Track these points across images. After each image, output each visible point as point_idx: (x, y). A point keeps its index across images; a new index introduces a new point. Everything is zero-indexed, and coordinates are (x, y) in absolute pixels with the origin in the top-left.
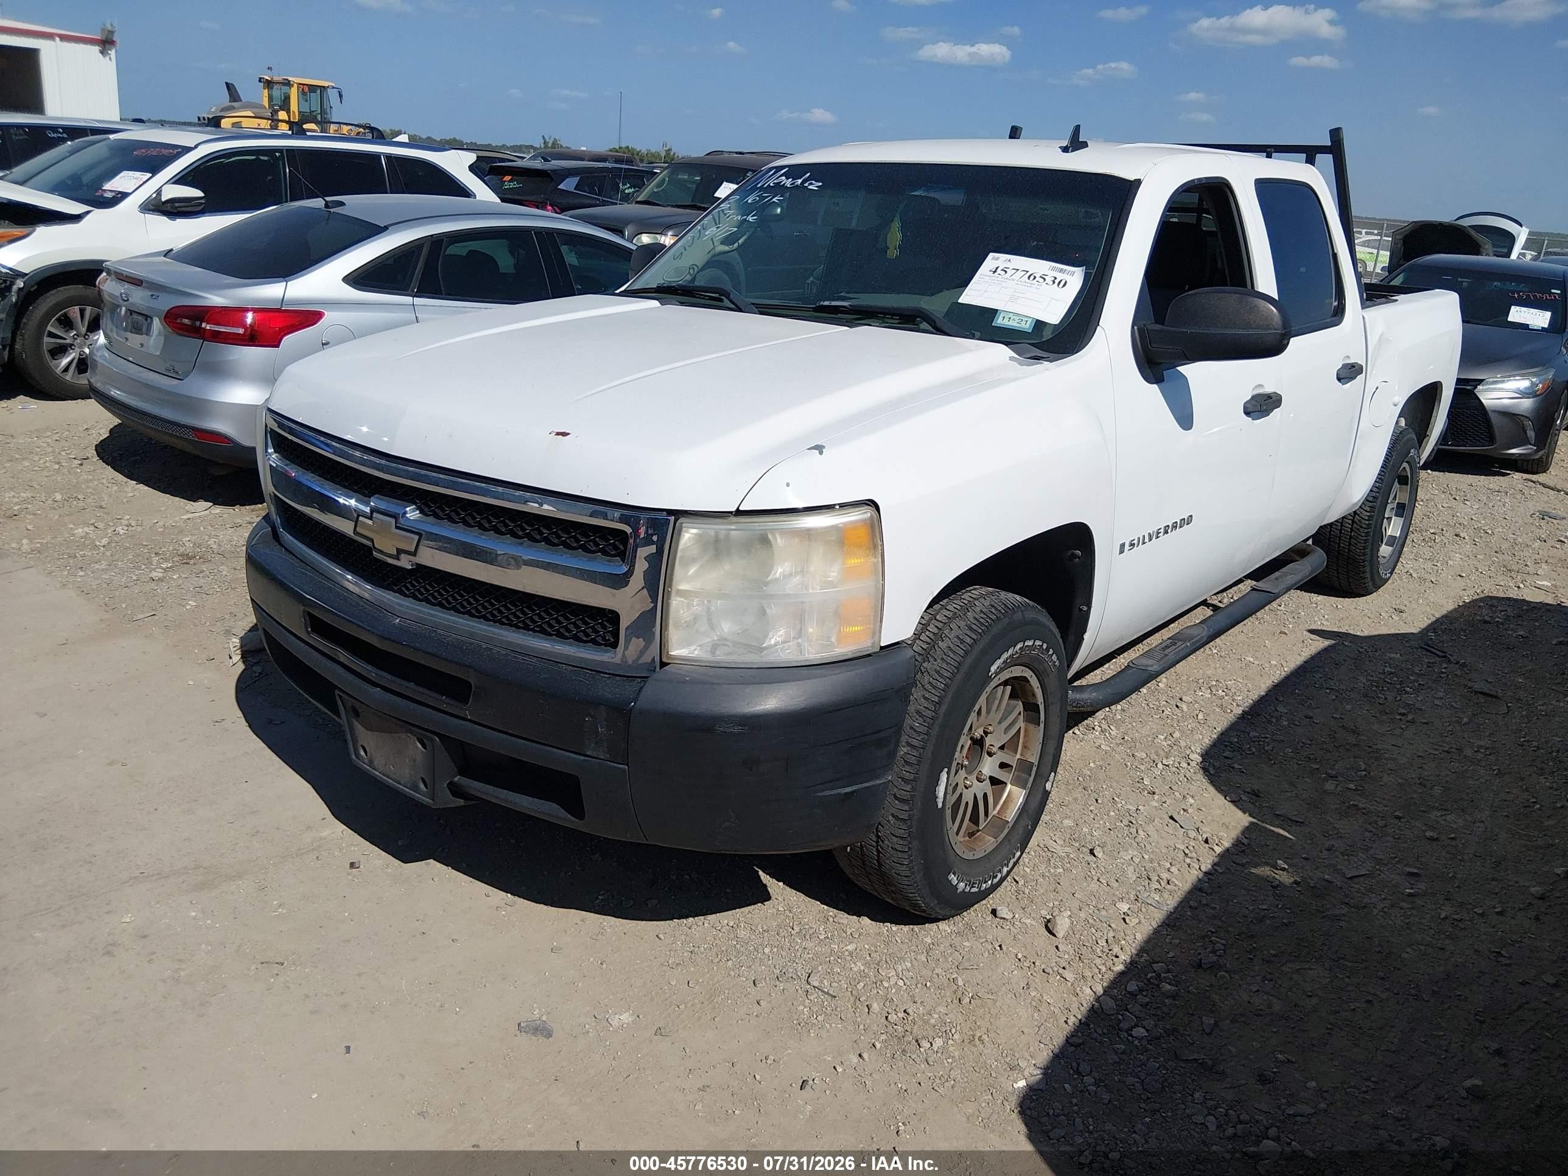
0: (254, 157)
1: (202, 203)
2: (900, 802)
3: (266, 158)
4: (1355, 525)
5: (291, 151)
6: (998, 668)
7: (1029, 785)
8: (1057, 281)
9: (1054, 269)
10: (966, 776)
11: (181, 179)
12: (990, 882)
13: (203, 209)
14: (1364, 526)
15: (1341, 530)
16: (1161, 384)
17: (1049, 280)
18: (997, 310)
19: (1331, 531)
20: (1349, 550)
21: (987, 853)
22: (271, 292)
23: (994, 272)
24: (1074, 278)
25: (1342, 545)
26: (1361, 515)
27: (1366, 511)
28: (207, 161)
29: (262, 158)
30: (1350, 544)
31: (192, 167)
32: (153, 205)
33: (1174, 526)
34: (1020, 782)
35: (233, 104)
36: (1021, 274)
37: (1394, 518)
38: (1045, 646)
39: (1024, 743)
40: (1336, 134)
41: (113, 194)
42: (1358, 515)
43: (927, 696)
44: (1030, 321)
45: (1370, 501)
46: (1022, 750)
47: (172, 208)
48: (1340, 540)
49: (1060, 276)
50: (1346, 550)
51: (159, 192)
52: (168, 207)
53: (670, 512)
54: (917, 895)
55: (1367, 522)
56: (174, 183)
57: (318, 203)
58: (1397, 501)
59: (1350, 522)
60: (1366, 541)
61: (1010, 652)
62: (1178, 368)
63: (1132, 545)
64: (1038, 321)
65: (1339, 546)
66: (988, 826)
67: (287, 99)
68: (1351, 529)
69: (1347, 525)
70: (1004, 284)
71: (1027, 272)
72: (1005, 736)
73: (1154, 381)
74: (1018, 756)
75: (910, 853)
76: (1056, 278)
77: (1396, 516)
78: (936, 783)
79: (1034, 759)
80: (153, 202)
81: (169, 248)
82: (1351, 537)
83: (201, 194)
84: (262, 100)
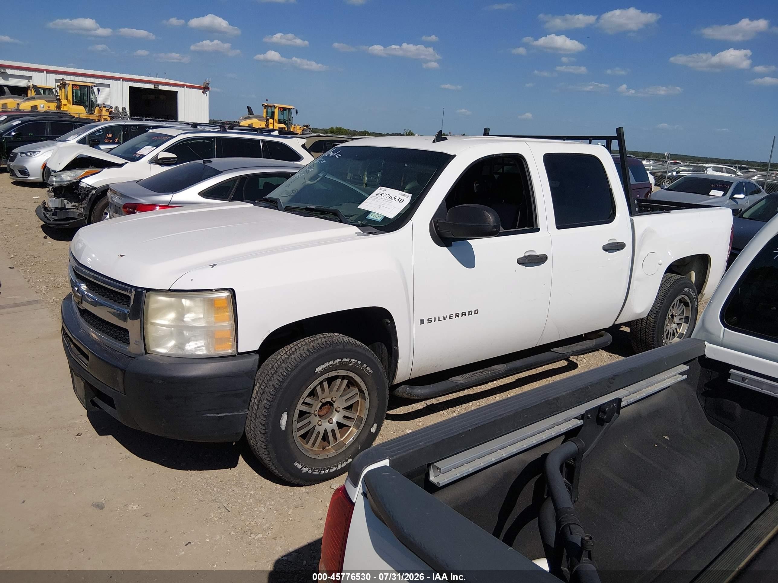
0: (202, 141)
1: (175, 160)
2: (262, 425)
3: (208, 141)
4: (647, 326)
5: (218, 139)
6: (322, 369)
7: (361, 428)
8: (400, 200)
9: (401, 194)
10: (320, 419)
11: (168, 150)
12: (327, 471)
13: (175, 163)
14: (652, 326)
15: (641, 328)
16: (450, 248)
17: (397, 199)
18: (371, 212)
19: (636, 327)
20: (646, 338)
21: (328, 457)
22: (167, 198)
23: (377, 195)
24: (407, 198)
25: (642, 335)
26: (650, 320)
27: (652, 318)
28: (182, 142)
29: (206, 141)
30: (646, 335)
31: (173, 145)
32: (154, 161)
33: (464, 314)
34: (357, 427)
35: (250, 116)
36: (387, 196)
37: (683, 323)
38: (359, 362)
39: (360, 408)
40: (619, 131)
41: (139, 155)
42: (649, 320)
43: (278, 378)
44: (382, 216)
45: (655, 314)
46: (360, 412)
47: (162, 162)
48: (641, 332)
49: (402, 197)
50: (644, 338)
51: (157, 155)
52: (160, 161)
53: (145, 289)
54: (276, 470)
55: (653, 324)
56: (165, 151)
57: (201, 161)
58: (685, 315)
59: (645, 323)
60: (653, 334)
61: (331, 363)
62: (468, 241)
63: (430, 321)
64: (385, 217)
65: (641, 335)
66: (336, 445)
67: (273, 113)
68: (646, 327)
69: (644, 325)
70: (378, 201)
71: (390, 195)
72: (344, 403)
73: (445, 246)
74: (358, 414)
75: (268, 449)
76: (400, 198)
77: (684, 323)
78: (280, 418)
79: (364, 416)
80: (155, 159)
81: (141, 179)
82: (646, 331)
83: (174, 156)
84: (263, 114)
